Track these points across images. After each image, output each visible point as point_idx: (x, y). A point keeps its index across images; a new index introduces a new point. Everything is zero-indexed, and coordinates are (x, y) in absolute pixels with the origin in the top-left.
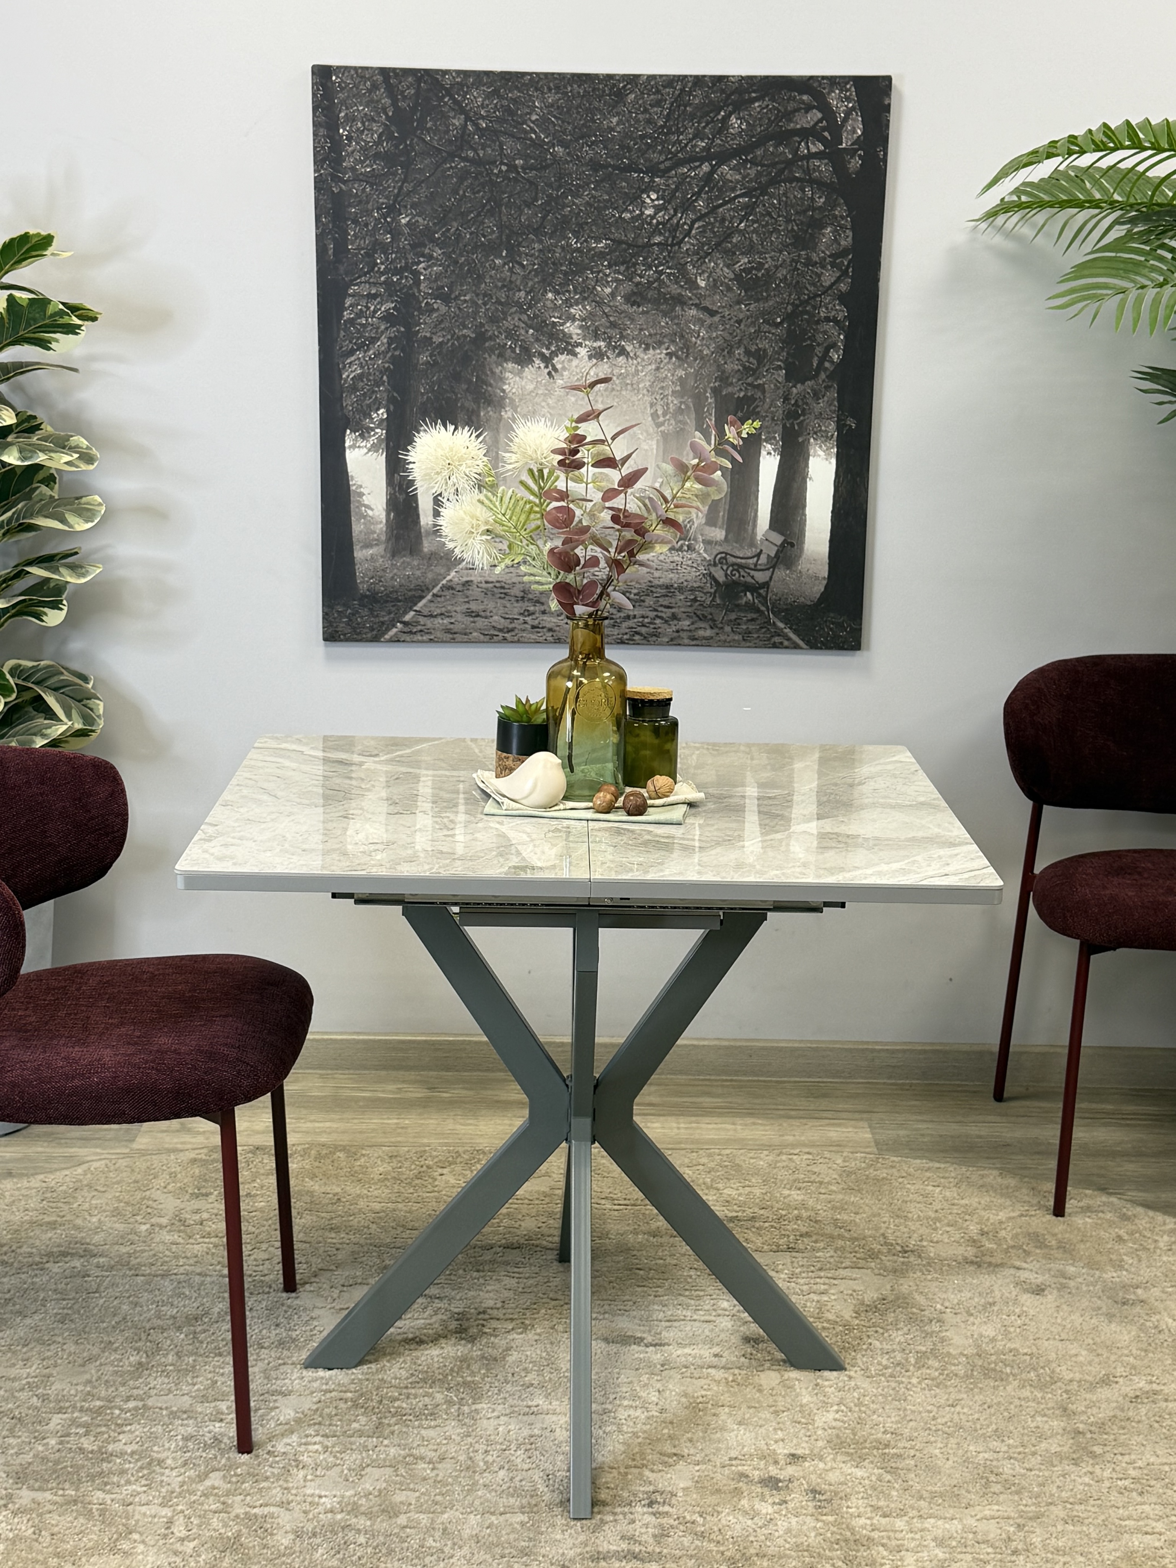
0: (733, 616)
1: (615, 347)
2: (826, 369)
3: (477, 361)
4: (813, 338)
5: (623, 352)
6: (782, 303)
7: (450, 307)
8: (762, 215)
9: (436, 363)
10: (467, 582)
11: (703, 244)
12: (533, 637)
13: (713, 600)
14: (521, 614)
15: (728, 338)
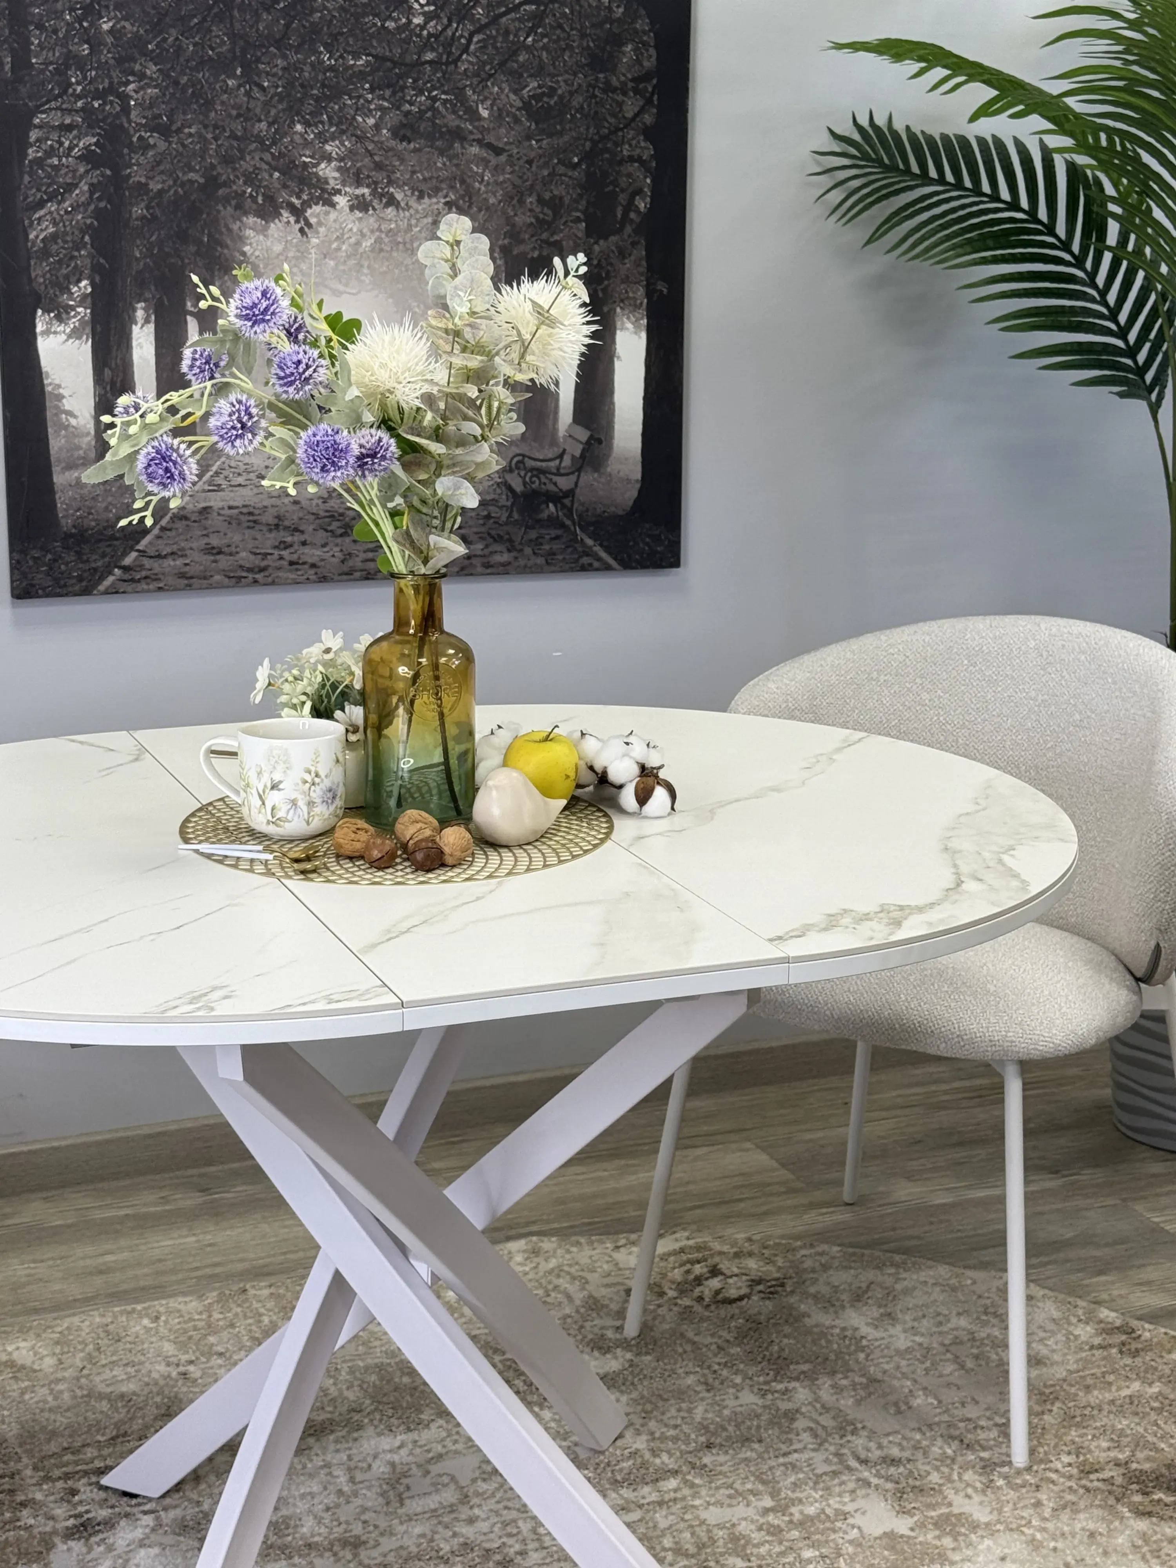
0: (533, 534)
1: (382, 195)
2: (632, 220)
3: (208, 214)
4: (615, 183)
5: (392, 202)
6: (579, 139)
7: (170, 143)
8: (552, 27)
9: (154, 217)
10: (205, 508)
11: (484, 63)
12: (292, 576)
13: (510, 516)
14: (276, 547)
15: (518, 182)
